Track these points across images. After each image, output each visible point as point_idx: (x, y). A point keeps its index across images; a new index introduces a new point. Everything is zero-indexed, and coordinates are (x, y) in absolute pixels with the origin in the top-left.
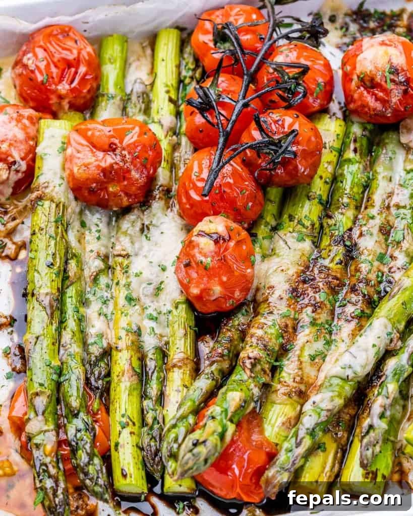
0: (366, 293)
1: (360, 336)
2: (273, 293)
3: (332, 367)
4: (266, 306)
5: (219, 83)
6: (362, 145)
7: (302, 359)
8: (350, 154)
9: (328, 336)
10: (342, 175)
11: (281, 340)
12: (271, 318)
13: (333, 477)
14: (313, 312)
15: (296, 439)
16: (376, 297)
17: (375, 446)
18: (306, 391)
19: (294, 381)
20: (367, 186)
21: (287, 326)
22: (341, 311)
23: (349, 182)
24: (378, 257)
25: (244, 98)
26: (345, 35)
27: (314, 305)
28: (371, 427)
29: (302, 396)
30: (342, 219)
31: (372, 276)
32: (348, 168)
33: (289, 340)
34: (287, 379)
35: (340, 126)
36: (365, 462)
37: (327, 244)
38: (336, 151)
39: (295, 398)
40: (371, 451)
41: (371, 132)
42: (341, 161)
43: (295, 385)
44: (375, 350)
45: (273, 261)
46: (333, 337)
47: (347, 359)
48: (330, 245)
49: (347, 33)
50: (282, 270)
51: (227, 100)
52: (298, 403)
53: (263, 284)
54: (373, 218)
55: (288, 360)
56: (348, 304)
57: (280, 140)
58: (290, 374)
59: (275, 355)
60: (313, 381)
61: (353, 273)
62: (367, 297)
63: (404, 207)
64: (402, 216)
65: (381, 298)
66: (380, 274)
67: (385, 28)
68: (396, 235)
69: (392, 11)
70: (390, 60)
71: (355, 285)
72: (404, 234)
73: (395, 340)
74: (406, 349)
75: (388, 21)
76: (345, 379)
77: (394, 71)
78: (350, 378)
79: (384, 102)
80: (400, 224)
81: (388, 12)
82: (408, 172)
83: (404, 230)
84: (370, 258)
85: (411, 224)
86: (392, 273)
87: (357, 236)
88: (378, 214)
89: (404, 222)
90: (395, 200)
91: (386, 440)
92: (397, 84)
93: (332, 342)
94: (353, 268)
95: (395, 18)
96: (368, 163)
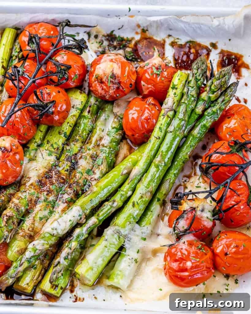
0: (75, 190)
1: (65, 214)
2: (29, 181)
4: (24, 187)
5: (25, 65)
6: (93, 109)
7: (35, 219)
8: (86, 113)
9: (51, 209)
10: (79, 123)
11: (27, 207)
12: (24, 194)
13: (37, 283)
14: (47, 195)
15: (20, 262)
16: (80, 192)
17: (59, 273)
18: (34, 235)
19: (28, 230)
20: (91, 131)
21: (31, 200)
22: (61, 196)
23: (82, 128)
24: (87, 171)
25: (34, 78)
26: (100, 47)
27: (48, 191)
28: (59, 262)
29: (31, 238)
30: (75, 147)
31: (81, 181)
32: (83, 120)
33: (31, 208)
34: (25, 228)
35: (84, 97)
36: (52, 280)
37: (63, 159)
38: (79, 110)
39: (27, 238)
40: (56, 275)
41: (100, 102)
42: (81, 116)
43: (28, 232)
44: (71, 222)
45: (33, 164)
46: (54, 210)
47: (55, 225)
48: (64, 160)
49: (102, 46)
50: (37, 170)
51: (26, 76)
52: (29, 241)
53: (26, 175)
54: (89, 150)
55: (28, 218)
56: (66, 194)
57: (47, 104)
58: (27, 226)
59: (22, 214)
60: (39, 231)
61: (73, 177)
62: (75, 192)
63: (106, 147)
64: (104, 151)
65: (83, 193)
66: (85, 180)
67: (121, 47)
68: (99, 161)
69: (127, 38)
70: (113, 70)
71: (71, 184)
72: (102, 161)
73: (83, 219)
74: (87, 225)
75: (124, 43)
76: (52, 235)
77: (113, 76)
78: (55, 235)
79: (106, 91)
80: (102, 156)
81: (125, 38)
82: (113, 128)
83: (103, 159)
84: (82, 171)
85: (107, 157)
86: (92, 181)
87: (79, 158)
88: (92, 148)
89: (104, 155)
90: (103, 142)
91: (67, 270)
92: (114, 84)
93: (53, 212)
94: (73, 174)
95: (128, 42)
96: (94, 119)
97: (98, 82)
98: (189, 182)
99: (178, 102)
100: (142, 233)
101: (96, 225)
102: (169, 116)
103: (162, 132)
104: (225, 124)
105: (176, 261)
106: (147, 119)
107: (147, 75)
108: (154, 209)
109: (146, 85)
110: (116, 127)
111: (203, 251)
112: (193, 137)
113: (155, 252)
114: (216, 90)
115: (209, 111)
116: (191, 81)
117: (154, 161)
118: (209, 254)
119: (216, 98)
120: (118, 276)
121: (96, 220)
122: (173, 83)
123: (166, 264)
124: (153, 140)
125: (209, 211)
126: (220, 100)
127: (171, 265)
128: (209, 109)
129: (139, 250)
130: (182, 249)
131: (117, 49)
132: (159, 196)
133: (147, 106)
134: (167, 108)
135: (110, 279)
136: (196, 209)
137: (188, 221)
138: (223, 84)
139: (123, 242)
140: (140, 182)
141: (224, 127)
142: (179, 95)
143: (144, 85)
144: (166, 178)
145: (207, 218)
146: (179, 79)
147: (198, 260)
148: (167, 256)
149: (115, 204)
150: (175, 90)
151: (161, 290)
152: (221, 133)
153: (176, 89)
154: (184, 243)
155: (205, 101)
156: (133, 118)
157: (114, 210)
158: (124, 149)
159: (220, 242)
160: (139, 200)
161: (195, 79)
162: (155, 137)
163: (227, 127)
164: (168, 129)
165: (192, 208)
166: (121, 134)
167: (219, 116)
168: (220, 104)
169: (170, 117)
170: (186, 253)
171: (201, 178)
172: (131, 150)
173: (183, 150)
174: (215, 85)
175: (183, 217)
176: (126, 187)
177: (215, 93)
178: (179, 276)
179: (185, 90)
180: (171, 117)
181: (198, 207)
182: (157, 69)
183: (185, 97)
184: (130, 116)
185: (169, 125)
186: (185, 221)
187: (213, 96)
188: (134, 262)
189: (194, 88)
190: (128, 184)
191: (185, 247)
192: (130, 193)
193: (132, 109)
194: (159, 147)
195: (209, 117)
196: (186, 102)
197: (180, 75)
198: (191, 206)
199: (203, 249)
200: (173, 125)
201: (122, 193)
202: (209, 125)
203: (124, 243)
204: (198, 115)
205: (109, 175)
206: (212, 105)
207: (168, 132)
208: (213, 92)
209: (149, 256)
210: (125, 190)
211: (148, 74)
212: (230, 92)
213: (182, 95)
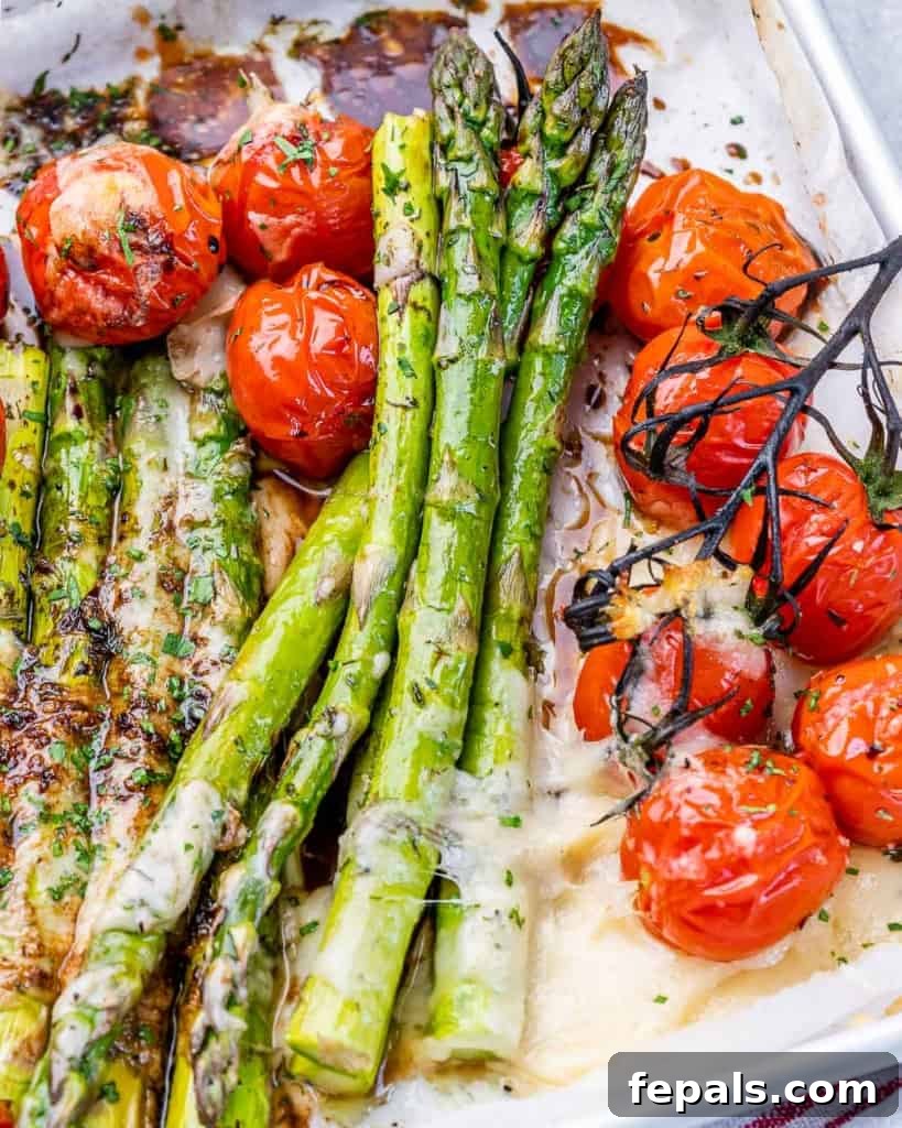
0: (151, 730)
1: (154, 830)
3: (102, 911)
6: (90, 399)
7: (34, 902)
8: (67, 423)
9: (82, 840)
10: (57, 471)
14: (42, 791)
15: (50, 1085)
16: (174, 735)
17: (224, 1071)
18: (55, 971)
19: (24, 954)
20: (116, 489)
22: (102, 779)
23: (75, 486)
24: (166, 645)
26: (14, 157)
27: (42, 776)
28: (210, 1030)
29: (47, 985)
30: (74, 571)
31: (160, 690)
32: (68, 454)
34: (7, 953)
35: (36, 362)
36: (210, 1111)
37: (49, 631)
38: (35, 420)
39: (32, 991)
40: (217, 1084)
41: (105, 365)
42: (49, 441)
43: (28, 962)
44: (193, 854)
46: (95, 841)
47: (132, 887)
48: (55, 634)
49: (19, 151)
52: (41, 1001)
54: (140, 558)
56: (116, 760)
58: (12, 940)
60: (66, 947)
61: (115, 689)
62: (155, 738)
63: (205, 523)
64: (204, 543)
65: (186, 737)
66: (176, 682)
67: (101, 126)
68: (198, 589)
69: (109, 86)
70: (123, 201)
71: (124, 715)
72: (213, 583)
73: (233, 827)
74: (260, 843)
75: (105, 111)
76: (136, 933)
77: (136, 223)
78: (146, 927)
79: (125, 297)
80: (202, 563)
81: (101, 89)
82: (202, 444)
83: (212, 574)
84: (148, 650)
85: (225, 559)
86: (202, 675)
87: (111, 604)
88: (150, 548)
89: (210, 556)
90: (182, 510)
91: (247, 1054)
92: (146, 253)
93: (93, 851)
94: (114, 676)
95: (119, 102)
96: (110, 436)
97: (79, 273)
98: (593, 552)
99: (433, 239)
100: (495, 800)
101: (296, 832)
102: (420, 304)
103: (414, 375)
104: (652, 261)
105: (686, 844)
106: (337, 346)
107: (262, 179)
108: (502, 692)
109: (273, 220)
110: (212, 432)
111: (776, 771)
112: (547, 355)
113: (576, 864)
114: (566, 137)
115: (569, 229)
116: (451, 138)
117: (430, 497)
118: (804, 777)
119: (581, 167)
120: (467, 1004)
121: (291, 810)
122: (384, 167)
123: (641, 886)
124: (392, 420)
125: (736, 608)
126: (599, 169)
127: (670, 871)
128: (568, 224)
129: (509, 873)
130: (689, 790)
131: (85, 142)
132: (499, 633)
133: (314, 295)
134: (399, 273)
135: (440, 1032)
136: (683, 612)
137: (669, 680)
138: (588, 97)
139: (434, 859)
140: (407, 604)
141: (654, 276)
142: (426, 209)
143: (263, 227)
144: (501, 552)
145: (739, 635)
146: (402, 147)
147: (772, 808)
148: (638, 849)
149: (341, 724)
150: (403, 193)
151: (662, 1000)
152: (647, 306)
153: (406, 189)
154: (688, 765)
155: (542, 195)
156: (278, 362)
157: (342, 751)
158: (276, 515)
159: (828, 715)
160: (432, 673)
161: (465, 127)
162: (396, 406)
163: (664, 275)
164: (437, 354)
165: (662, 615)
166: (243, 455)
167: (617, 239)
168: (601, 187)
169: (422, 308)
170: (715, 799)
171: (633, 516)
172: (307, 509)
173: (525, 420)
174: (558, 118)
175: (641, 672)
176: (358, 643)
177: (571, 150)
178: (721, 904)
179: (444, 180)
180: (428, 304)
181: (686, 602)
182: (294, 140)
183: (454, 206)
184: (264, 358)
185: (430, 339)
186: (652, 686)
187: (565, 166)
188: (510, 925)
189: (476, 158)
190: (361, 628)
191: (699, 778)
192: (381, 661)
193: (256, 328)
194: (428, 442)
195: (578, 257)
196: (467, 222)
197: (398, 133)
198: (659, 610)
199: (769, 764)
200: (451, 328)
201: (349, 669)
202: (587, 287)
203: (439, 862)
204: (532, 260)
205: (269, 621)
206: (573, 202)
207: (439, 365)
208: (561, 149)
209: (560, 884)
210: (357, 653)
211: (270, 173)
212: (627, 123)
213: (440, 206)
